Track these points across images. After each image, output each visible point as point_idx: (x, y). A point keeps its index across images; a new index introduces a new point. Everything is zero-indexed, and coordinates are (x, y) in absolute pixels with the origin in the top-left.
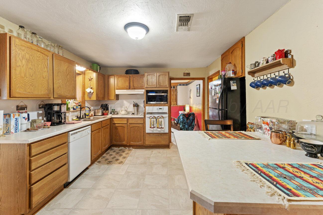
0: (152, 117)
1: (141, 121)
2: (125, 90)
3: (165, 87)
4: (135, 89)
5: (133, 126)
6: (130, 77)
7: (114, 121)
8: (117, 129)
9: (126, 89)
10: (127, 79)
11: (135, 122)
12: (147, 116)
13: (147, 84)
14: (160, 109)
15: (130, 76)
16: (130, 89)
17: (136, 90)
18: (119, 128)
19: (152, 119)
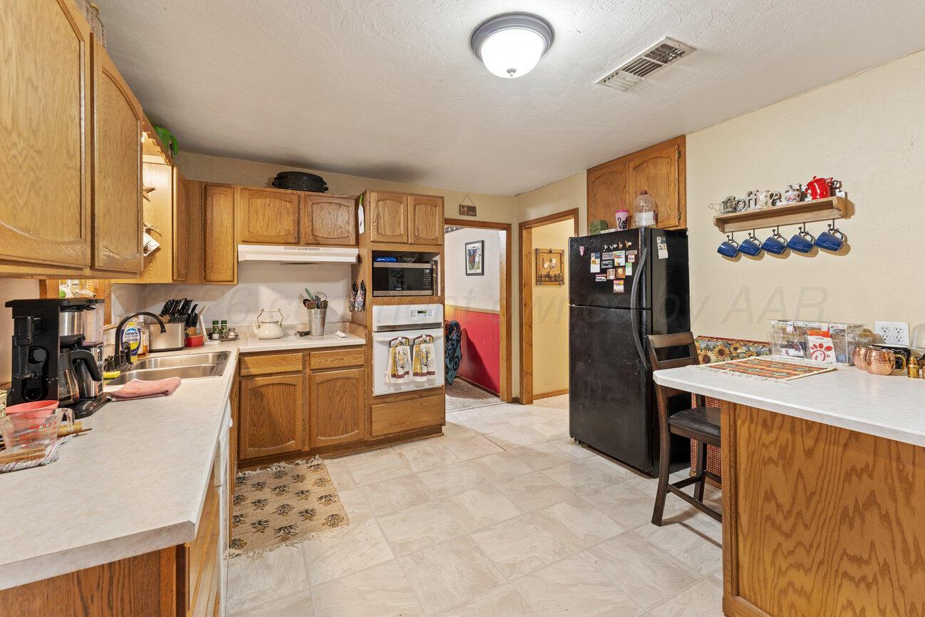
0: (398, 341)
1: (356, 358)
2: (281, 248)
3: (434, 242)
4: (318, 244)
5: (325, 378)
6: (299, 201)
7: (247, 368)
8: (262, 396)
9: (283, 241)
10: (288, 205)
11: (336, 364)
12: (377, 337)
13: (377, 229)
14: (419, 312)
15: (299, 196)
16: (297, 243)
17: (322, 250)
18: (269, 392)
19: (400, 348)
